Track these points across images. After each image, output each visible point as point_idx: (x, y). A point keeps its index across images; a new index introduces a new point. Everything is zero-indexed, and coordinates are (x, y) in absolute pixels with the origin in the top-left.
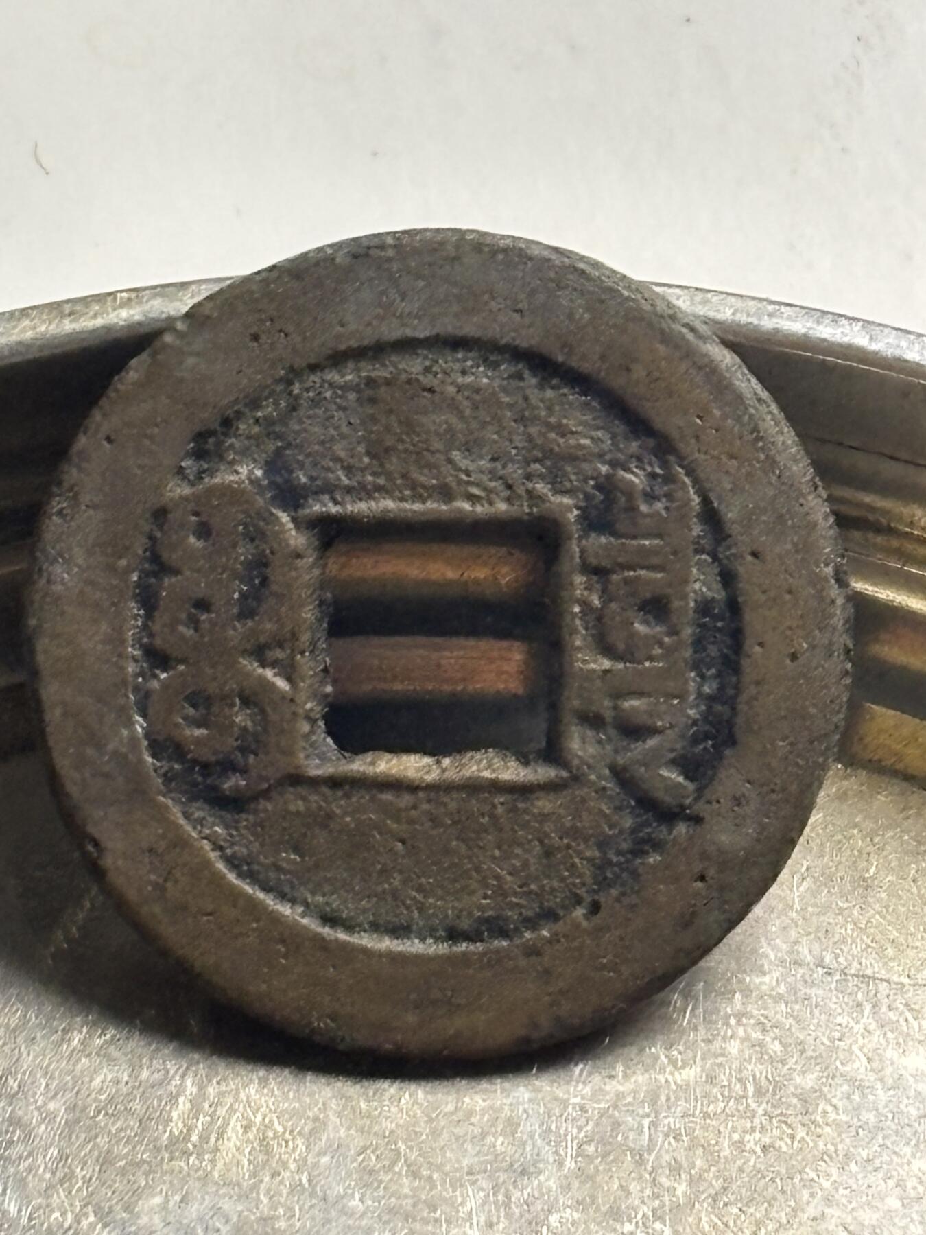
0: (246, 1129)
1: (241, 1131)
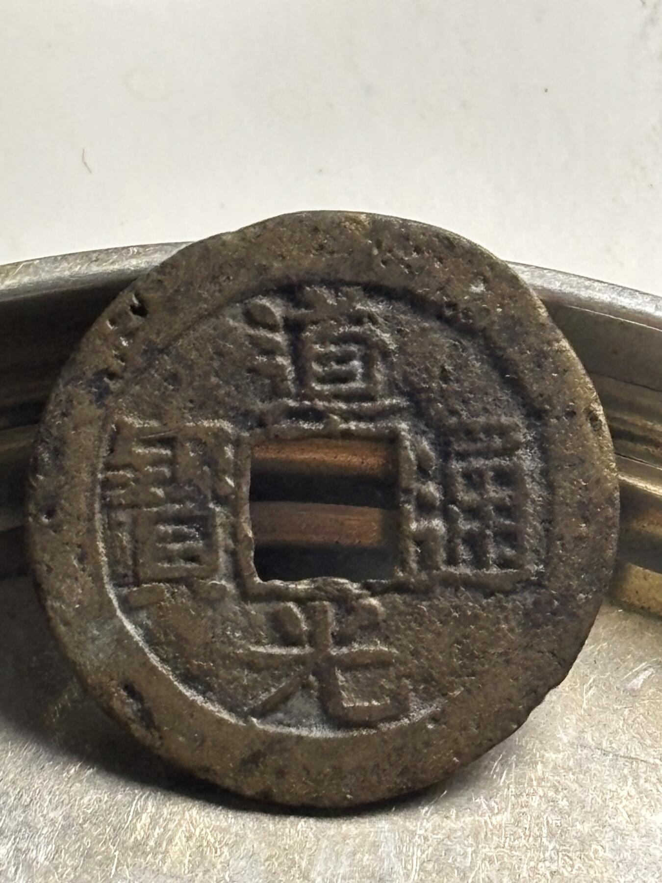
0: (189, 839)
1: (184, 840)
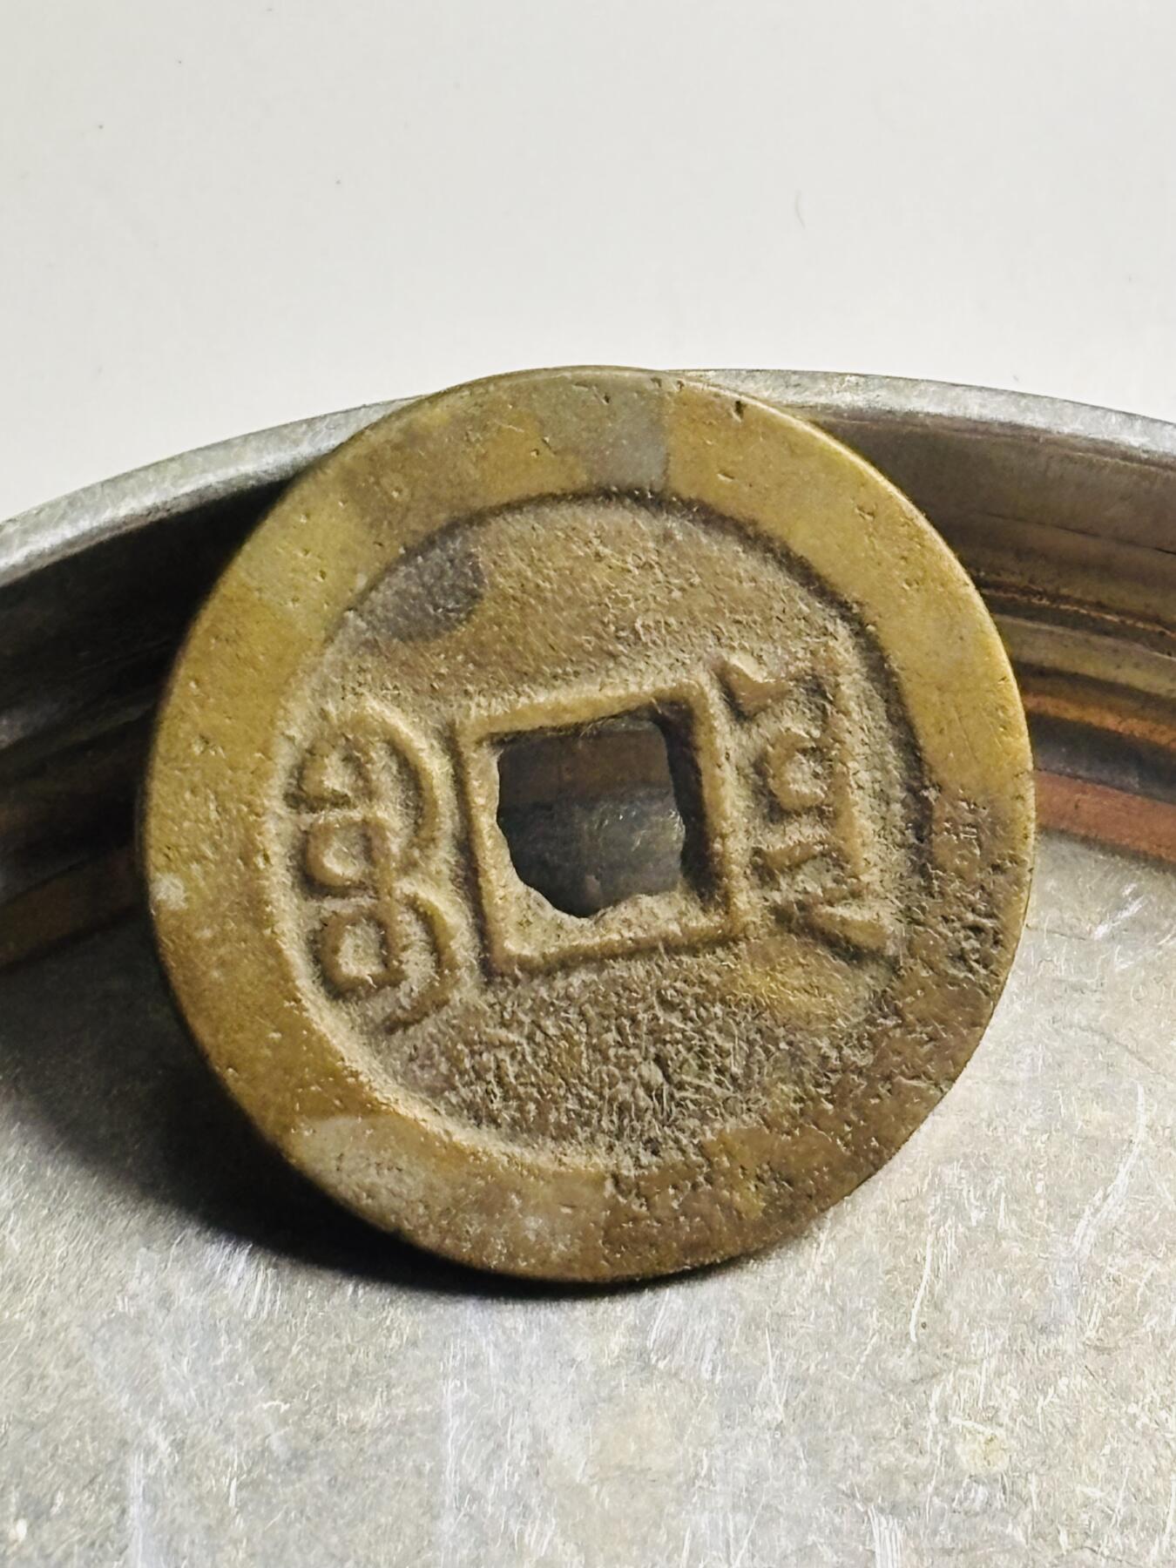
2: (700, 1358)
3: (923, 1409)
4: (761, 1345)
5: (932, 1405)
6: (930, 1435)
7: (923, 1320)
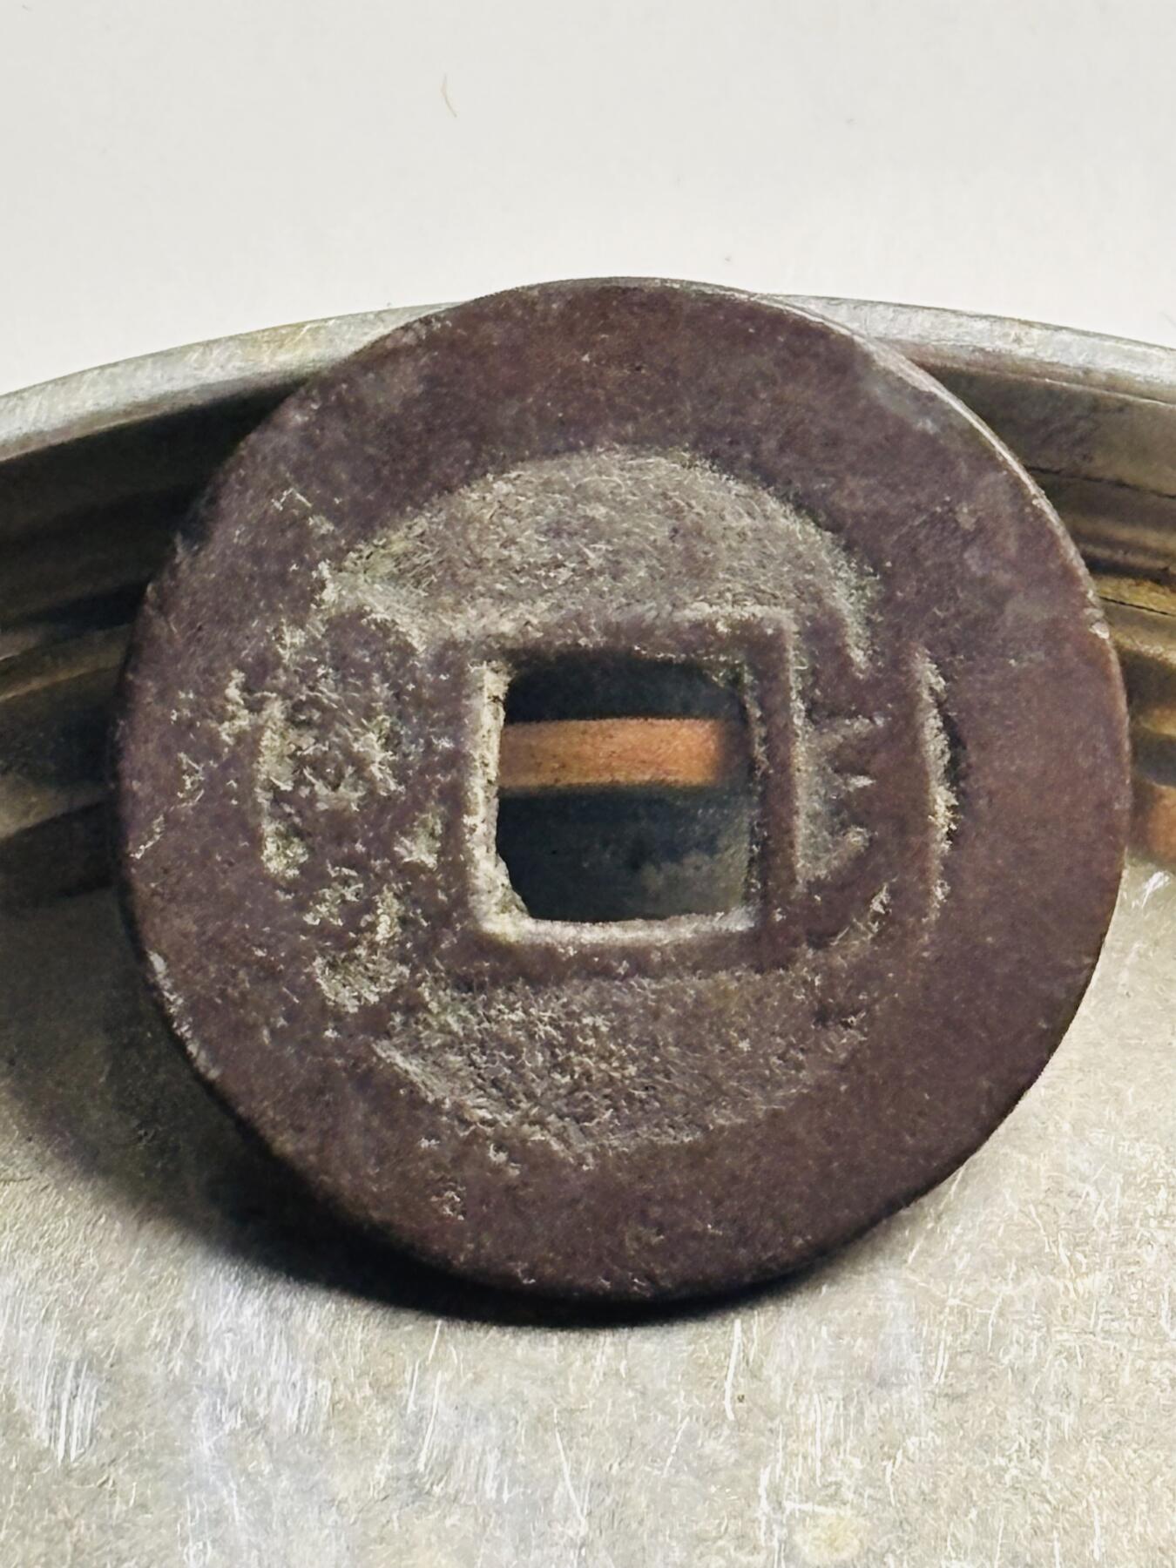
2: (481, 1475)
3: (751, 1497)
4: (551, 1450)
5: (762, 1491)
6: (763, 1528)
7: (740, 1393)
